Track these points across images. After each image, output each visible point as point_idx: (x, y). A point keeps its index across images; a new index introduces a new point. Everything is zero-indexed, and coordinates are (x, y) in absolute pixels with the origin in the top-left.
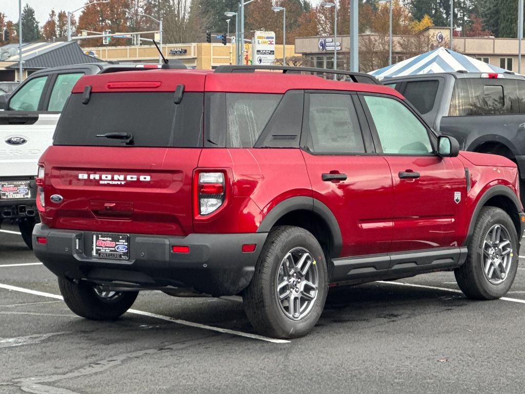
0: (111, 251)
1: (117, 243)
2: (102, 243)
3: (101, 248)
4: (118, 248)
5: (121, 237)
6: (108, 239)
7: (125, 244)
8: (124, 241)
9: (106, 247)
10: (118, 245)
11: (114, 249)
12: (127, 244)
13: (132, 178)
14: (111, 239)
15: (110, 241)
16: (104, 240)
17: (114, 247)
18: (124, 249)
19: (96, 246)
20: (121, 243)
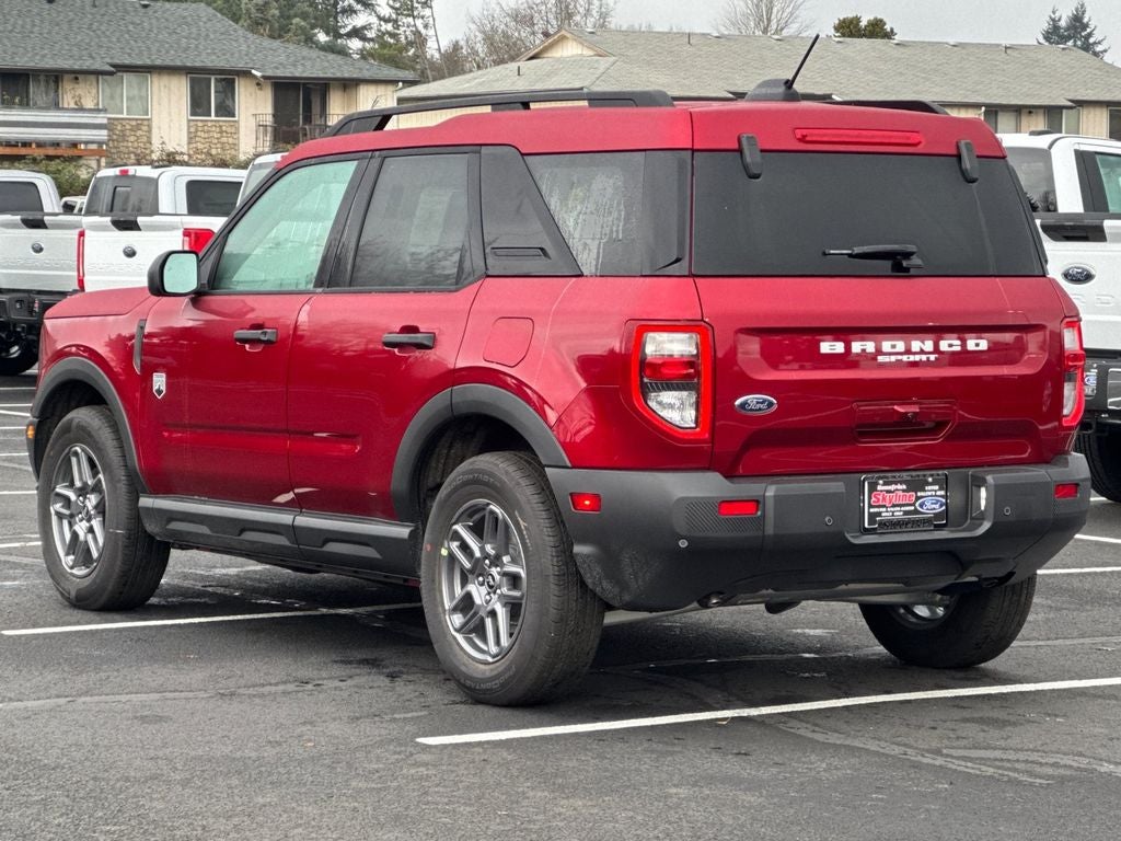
0: (906, 513)
1: (919, 494)
2: (884, 499)
3: (881, 510)
4: (921, 506)
5: (930, 480)
6: (899, 487)
7: (938, 493)
8: (937, 487)
9: (894, 506)
10: (922, 497)
11: (912, 508)
12: (943, 493)
13: (950, 346)
14: (904, 487)
15: (903, 491)
16: (888, 492)
17: (913, 505)
18: (937, 506)
19: (870, 506)
20: (930, 493)
